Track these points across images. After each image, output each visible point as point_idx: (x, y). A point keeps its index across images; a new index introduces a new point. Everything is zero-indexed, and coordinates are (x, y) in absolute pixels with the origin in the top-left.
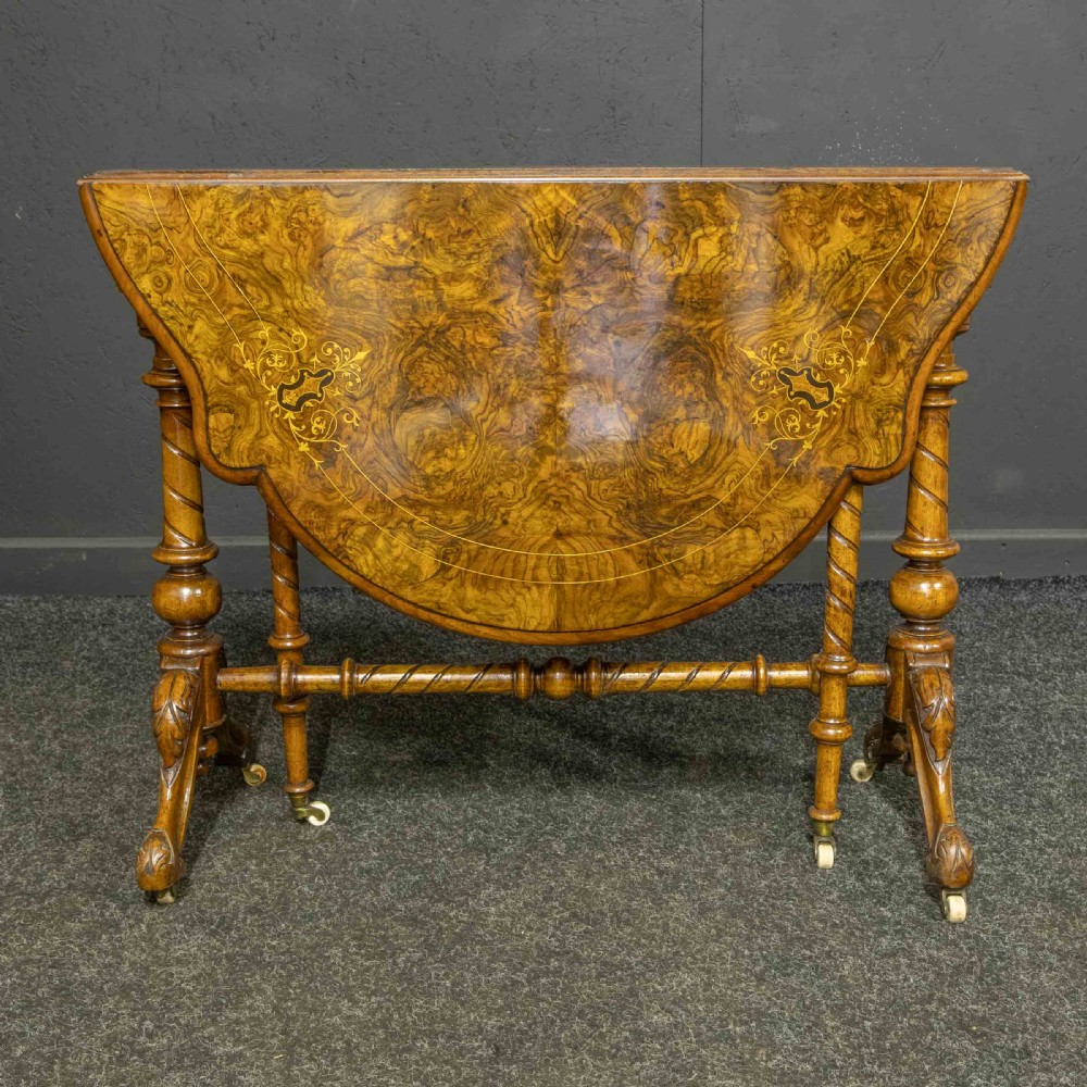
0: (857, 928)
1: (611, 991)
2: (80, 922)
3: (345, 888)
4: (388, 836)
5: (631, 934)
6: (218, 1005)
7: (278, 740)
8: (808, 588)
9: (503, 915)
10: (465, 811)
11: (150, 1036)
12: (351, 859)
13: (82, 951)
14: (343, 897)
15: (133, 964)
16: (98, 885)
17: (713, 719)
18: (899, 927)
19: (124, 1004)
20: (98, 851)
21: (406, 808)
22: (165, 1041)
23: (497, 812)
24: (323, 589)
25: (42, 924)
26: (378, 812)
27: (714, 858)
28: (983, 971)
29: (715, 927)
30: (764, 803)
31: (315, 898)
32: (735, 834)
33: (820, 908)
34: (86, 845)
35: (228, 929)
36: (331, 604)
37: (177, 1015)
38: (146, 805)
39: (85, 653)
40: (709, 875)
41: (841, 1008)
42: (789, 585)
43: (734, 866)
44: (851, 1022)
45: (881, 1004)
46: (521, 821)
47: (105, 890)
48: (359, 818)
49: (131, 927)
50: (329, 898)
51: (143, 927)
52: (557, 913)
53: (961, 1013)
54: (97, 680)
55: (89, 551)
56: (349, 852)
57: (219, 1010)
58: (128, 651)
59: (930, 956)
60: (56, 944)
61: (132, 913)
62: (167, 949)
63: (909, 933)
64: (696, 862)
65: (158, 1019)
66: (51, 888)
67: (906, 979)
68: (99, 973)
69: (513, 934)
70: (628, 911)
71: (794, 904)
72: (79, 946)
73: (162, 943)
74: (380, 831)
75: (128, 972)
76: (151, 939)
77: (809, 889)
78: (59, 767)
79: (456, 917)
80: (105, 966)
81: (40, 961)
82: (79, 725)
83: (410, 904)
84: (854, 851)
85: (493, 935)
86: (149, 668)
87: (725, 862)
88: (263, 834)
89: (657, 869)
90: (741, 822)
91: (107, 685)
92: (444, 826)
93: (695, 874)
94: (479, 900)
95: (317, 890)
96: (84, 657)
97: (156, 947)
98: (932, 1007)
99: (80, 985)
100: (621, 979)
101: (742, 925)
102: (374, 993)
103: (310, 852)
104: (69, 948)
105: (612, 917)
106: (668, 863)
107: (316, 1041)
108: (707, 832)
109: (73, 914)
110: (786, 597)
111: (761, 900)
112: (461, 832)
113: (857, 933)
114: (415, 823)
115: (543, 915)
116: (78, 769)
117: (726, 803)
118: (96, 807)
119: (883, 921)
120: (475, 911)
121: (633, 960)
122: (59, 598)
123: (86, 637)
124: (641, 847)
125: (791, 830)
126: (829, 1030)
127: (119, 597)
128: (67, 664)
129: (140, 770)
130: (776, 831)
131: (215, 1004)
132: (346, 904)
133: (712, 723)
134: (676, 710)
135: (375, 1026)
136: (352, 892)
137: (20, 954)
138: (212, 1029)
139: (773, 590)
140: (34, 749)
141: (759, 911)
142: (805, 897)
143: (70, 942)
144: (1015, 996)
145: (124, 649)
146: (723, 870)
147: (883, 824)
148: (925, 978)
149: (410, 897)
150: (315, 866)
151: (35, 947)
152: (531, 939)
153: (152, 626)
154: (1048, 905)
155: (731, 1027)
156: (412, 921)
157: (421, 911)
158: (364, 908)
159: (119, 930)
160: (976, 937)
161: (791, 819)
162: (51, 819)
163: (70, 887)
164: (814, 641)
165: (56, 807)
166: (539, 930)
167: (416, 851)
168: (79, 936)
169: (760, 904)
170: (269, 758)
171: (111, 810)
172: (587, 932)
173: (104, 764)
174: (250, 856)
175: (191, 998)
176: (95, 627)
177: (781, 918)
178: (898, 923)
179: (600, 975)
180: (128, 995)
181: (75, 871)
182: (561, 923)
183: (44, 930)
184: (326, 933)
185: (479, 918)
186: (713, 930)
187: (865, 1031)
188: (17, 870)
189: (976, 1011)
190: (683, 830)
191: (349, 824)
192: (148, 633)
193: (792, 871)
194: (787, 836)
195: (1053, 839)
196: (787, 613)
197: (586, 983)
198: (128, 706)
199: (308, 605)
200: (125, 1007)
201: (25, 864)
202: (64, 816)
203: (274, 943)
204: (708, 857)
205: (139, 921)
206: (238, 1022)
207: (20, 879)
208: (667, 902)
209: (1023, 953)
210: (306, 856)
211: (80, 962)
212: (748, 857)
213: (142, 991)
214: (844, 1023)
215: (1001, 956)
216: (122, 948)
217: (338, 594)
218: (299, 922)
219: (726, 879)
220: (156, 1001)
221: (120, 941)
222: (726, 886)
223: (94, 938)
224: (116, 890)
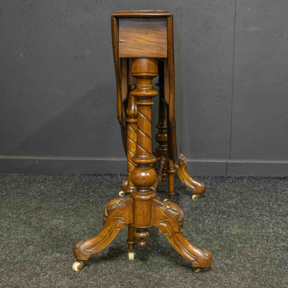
2: (27, 273)
3: (117, 265)
5: (217, 285)
7: (96, 218)
8: (266, 178)
9: (171, 277)
10: (158, 242)
13: (26, 282)
14: (116, 268)
16: (34, 261)
17: (239, 216)
20: (35, 250)
24: (111, 174)
25: (14, 273)
27: (245, 261)
29: (248, 284)
30: (260, 243)
31: (106, 268)
32: (251, 253)
34: (31, 248)
35: (76, 277)
36: (113, 179)
38: (52, 236)
39: (36, 190)
40: (244, 266)
42: (260, 177)
43: (252, 263)
47: (35, 263)
49: (43, 275)
50: (111, 268)
51: (48, 276)
52: (191, 277)
54: (39, 198)
55: (39, 160)
58: (49, 190)
60: (18, 280)
61: (44, 271)
62: (55, 283)
64: (238, 262)
66: (18, 261)
69: (175, 284)
70: (216, 277)
71: (276, 278)
73: (53, 281)
76: (50, 280)
77: (280, 273)
78: (25, 223)
79: (155, 277)
81: (11, 285)
82: (33, 211)
83: (140, 272)
85: (168, 283)
86: (56, 195)
87: (249, 262)
89: (225, 264)
90: (253, 249)
91: (42, 200)
92: (150, 246)
93: (239, 266)
94: (163, 271)
95: (107, 265)
96: (36, 191)
97: (51, 282)
101: (258, 284)
104: (22, 281)
105: (210, 279)
106: (228, 262)
108: (241, 252)
109: (24, 270)
110: (259, 181)
111: (263, 276)
112: (156, 248)
115: (186, 277)
116: (31, 224)
118: (35, 236)
120: (162, 275)
122: (30, 175)
123: (37, 186)
124: (219, 256)
125: (271, 252)
127: (48, 175)
128: (30, 193)
129: (51, 225)
130: (266, 253)
132: (117, 271)
133: (239, 217)
134: (226, 213)
136: (119, 267)
137: (5, 283)
139: (255, 179)
140: (17, 218)
141: (263, 280)
142: (279, 275)
143: (22, 279)
145: (49, 189)
146: (248, 265)
149: (139, 269)
150: (106, 258)
151: (10, 280)
152: (182, 286)
153: (57, 183)
156: (140, 277)
157: (143, 274)
158: (123, 272)
159: (39, 276)
161: (270, 249)
162: (20, 239)
163: (25, 261)
164: (270, 194)
165: (22, 236)
166: (185, 282)
168: (26, 277)
170: (93, 223)
171: (40, 237)
172: (202, 284)
173: (39, 223)
176: (40, 183)
177: (271, 282)
181: (27, 256)
182: (192, 281)
183: (14, 275)
184: (110, 280)
185: (163, 277)
186: (247, 285)
188: (7, 255)
190: (233, 251)
192: (56, 185)
193: (273, 266)
194: (269, 254)
196: (260, 185)
198: (48, 206)
199: (106, 179)
201: (10, 253)
202: (25, 239)
203: (92, 283)
205: (46, 274)
207: (8, 258)
208: (230, 275)
211: (25, 286)
212: (257, 261)
216: (40, 282)
217: (116, 176)
218: (100, 276)
221: (39, 280)
222: (250, 270)
223: (31, 278)
224: (39, 263)
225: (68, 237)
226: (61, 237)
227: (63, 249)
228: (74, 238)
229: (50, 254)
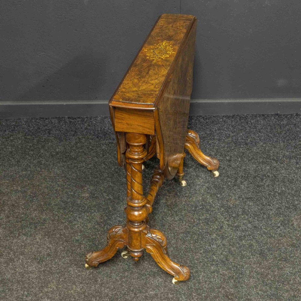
0: (206, 263)
1: (140, 283)
2: (3, 258)
3: (72, 247)
4: (83, 227)
6: (42, 286)
10: (104, 217)
11: (26, 296)
12: (73, 236)
13: (6, 269)
14: (71, 250)
15: (19, 273)
16: (6, 245)
18: (217, 263)
19: (19, 286)
20: (4, 233)
21: (88, 216)
22: (30, 298)
23: (113, 218)
26: (79, 218)
28: (236, 278)
31: (64, 250)
33: (197, 256)
35: (42, 261)
37: (32, 290)
41: (197, 289)
43: (176, 239)
44: (199, 294)
45: (208, 289)
46: (119, 221)
47: (8, 247)
48: (75, 220)
49: (17, 261)
50: (68, 250)
51: (20, 261)
53: (227, 292)
56: (73, 233)
57: (43, 288)
59: (223, 273)
63: (219, 265)
65: (28, 291)
67: (216, 281)
68: (11, 276)
71: (191, 254)
72: (5, 267)
73: (26, 266)
74: (81, 225)
75: (18, 276)
80: (12, 274)
84: (210, 235)
88: (48, 226)
95: (64, 248)
97: (24, 267)
98: (220, 290)
99: (7, 280)
100: (143, 279)
102: (81, 283)
103: (62, 233)
107: (67, 298)
112: (103, 225)
113: (206, 264)
114: (90, 222)
117: (177, 215)
119: (213, 260)
121: (146, 273)
125: (194, 226)
126: (193, 297)
129: (11, 200)
130: (190, 226)
131: (41, 286)
132: (72, 253)
135: (82, 294)
136: (74, 248)
138: (41, 294)
141: (181, 256)
142: (194, 251)
143: (2, 266)
144: (242, 287)
146: (173, 241)
147: (220, 225)
148: (220, 280)
150: (63, 239)
152: (121, 266)
154: (258, 256)
155: (169, 295)
158: (77, 254)
159: (14, 262)
160: (236, 267)
161: (194, 222)
167: (90, 233)
168: (4, 264)
169: (182, 254)
171: (5, 217)
174: (45, 235)
175: (35, 284)
177: (187, 259)
178: (217, 261)
179: (138, 278)
180: (19, 283)
187: (202, 297)
189: (231, 291)
191: (72, 223)
193: (192, 242)
194: (192, 228)
195: (266, 231)
197: (134, 281)
200: (19, 287)
204: (170, 236)
205: (19, 259)
206: (47, 292)
209: (248, 272)
210: (61, 235)
211: (6, 272)
212: (181, 236)
213: (23, 282)
214: (197, 295)
215: (241, 274)
218: (60, 259)
219: (173, 245)
220: (26, 285)
221: (15, 265)
222: (173, 247)
223: (8, 264)
224: (11, 247)
225: (29, 215)
226: (23, 216)
227: (27, 230)
228: (34, 216)
229: (18, 237)
